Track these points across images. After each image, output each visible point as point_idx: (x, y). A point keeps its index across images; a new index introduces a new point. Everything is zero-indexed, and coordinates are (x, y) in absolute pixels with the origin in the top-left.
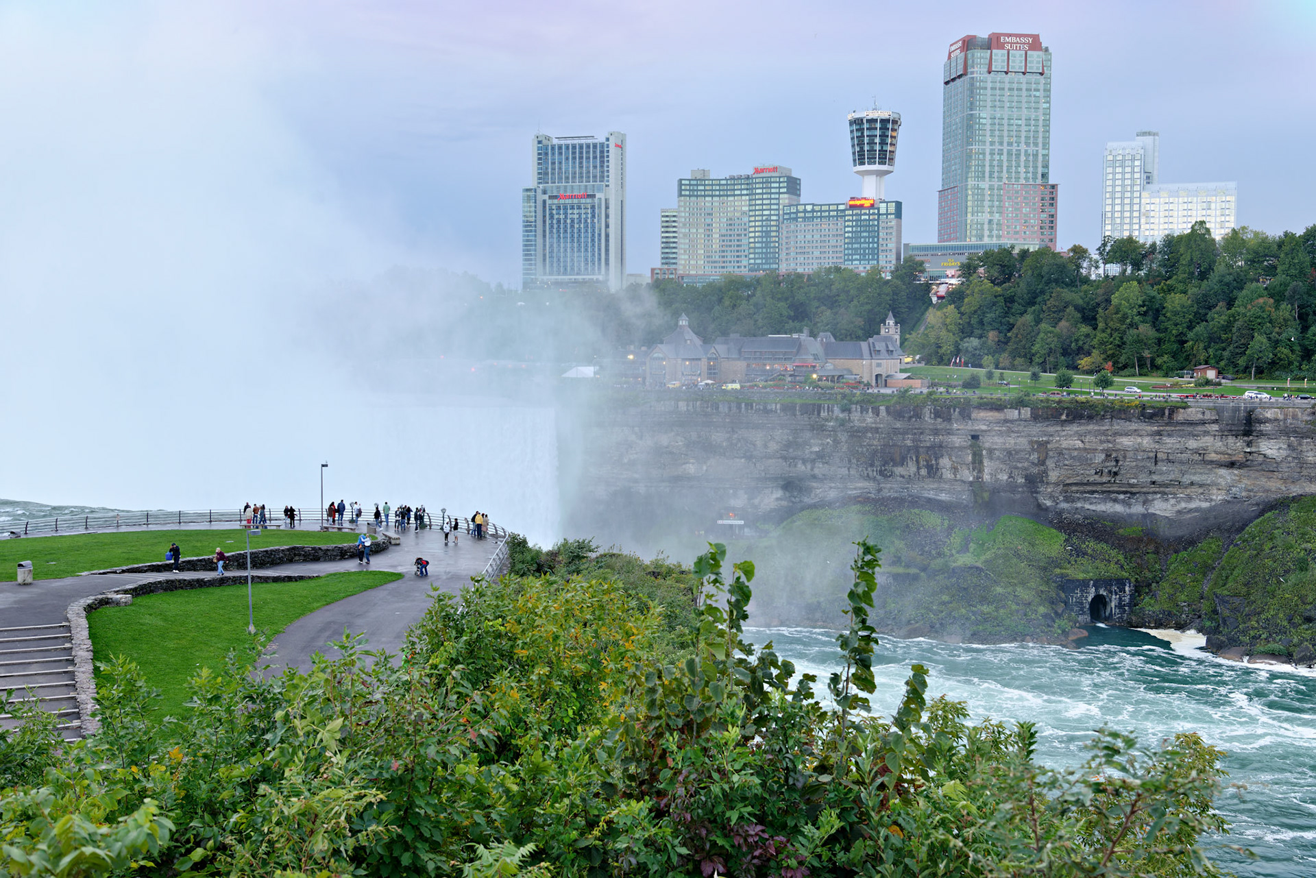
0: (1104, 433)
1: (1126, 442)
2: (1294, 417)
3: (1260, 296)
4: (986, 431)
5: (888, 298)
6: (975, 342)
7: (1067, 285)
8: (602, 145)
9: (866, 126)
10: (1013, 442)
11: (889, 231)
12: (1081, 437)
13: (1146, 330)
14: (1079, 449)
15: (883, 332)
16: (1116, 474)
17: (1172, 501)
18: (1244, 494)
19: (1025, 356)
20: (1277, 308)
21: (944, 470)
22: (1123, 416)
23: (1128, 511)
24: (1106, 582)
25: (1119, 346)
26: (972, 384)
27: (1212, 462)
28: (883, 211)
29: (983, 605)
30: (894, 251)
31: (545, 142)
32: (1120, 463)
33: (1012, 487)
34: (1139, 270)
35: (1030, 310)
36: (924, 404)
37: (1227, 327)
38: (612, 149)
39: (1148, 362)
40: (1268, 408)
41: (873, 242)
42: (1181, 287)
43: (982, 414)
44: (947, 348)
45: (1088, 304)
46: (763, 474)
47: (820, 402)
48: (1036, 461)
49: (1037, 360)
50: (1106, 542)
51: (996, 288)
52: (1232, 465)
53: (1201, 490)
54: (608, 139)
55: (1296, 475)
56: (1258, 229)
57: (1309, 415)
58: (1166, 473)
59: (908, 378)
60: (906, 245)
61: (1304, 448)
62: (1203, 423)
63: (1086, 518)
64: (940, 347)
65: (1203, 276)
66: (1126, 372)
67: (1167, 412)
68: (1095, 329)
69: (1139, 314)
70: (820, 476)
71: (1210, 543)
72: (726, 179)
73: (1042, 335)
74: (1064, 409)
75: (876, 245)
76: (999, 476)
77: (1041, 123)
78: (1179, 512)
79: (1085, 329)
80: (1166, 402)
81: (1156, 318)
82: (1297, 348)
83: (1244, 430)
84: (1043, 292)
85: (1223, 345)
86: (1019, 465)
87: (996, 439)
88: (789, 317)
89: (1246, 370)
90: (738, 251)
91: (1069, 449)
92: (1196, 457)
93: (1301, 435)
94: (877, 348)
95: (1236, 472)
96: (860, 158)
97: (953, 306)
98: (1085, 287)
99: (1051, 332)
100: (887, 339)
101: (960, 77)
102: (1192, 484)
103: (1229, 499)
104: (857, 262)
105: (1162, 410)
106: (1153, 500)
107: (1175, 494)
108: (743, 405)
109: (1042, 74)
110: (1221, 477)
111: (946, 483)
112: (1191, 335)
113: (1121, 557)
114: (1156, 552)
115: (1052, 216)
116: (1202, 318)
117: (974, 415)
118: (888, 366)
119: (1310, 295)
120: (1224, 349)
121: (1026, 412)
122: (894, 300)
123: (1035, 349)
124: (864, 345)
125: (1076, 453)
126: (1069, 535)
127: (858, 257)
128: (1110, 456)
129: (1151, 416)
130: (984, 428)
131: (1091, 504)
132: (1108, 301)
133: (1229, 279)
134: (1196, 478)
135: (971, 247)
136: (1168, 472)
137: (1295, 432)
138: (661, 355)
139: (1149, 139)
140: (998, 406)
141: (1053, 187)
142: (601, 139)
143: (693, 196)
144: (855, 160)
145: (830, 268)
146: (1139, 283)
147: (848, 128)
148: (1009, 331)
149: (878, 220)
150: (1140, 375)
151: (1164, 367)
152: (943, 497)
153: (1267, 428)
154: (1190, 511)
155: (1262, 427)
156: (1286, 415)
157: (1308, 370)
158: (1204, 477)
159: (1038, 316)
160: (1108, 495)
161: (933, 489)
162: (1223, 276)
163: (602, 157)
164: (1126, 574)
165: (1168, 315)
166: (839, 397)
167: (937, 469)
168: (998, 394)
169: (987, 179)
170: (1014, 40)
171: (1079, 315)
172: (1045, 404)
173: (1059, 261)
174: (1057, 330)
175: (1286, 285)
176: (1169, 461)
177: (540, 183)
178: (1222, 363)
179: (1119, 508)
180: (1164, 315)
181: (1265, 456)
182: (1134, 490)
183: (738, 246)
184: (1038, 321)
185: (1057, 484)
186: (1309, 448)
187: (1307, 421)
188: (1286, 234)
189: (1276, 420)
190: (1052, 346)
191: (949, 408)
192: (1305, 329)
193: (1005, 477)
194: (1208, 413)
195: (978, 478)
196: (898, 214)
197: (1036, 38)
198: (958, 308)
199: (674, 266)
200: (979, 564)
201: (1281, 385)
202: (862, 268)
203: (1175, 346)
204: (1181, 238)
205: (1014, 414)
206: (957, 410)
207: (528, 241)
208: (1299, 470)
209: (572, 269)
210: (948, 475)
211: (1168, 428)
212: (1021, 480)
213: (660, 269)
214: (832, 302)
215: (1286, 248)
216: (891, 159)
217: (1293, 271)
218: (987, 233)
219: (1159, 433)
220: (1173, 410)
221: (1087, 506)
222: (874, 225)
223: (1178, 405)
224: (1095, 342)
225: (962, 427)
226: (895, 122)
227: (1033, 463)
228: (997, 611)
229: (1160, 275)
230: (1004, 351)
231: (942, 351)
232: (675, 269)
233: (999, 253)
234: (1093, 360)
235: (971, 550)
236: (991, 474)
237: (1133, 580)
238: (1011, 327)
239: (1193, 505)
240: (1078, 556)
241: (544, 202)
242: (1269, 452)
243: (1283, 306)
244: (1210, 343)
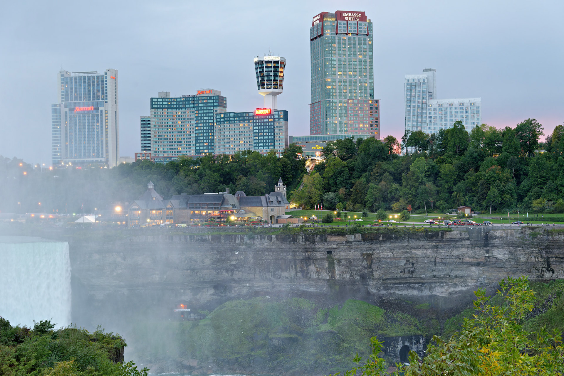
0: (405, 248)
1: (417, 252)
2: (512, 235)
3: (493, 164)
4: (335, 248)
5: (280, 169)
6: (332, 195)
7: (385, 160)
8: (102, 76)
9: (264, 65)
10: (352, 254)
11: (280, 128)
12: (391, 250)
13: (430, 185)
14: (390, 258)
15: (276, 190)
16: (412, 272)
17: (446, 287)
18: (486, 281)
19: (361, 203)
20: (502, 171)
21: (311, 273)
22: (415, 237)
23: (421, 294)
24: (409, 338)
25: (415, 196)
26: (328, 220)
27: (467, 263)
28: (276, 116)
29: (336, 355)
30: (284, 140)
31: (66, 75)
32: (415, 265)
33: (353, 282)
34: (426, 150)
35: (364, 175)
36: (298, 233)
37: (475, 184)
38: (109, 80)
39: (432, 205)
40: (497, 230)
41: (271, 136)
42: (449, 160)
43: (333, 238)
44: (315, 199)
45: (397, 170)
46: (202, 280)
47: (236, 234)
48: (366, 266)
49: (368, 205)
50: (408, 313)
51: (343, 162)
52: (478, 264)
53: (462, 280)
54: (106, 74)
55: (514, 269)
56: (492, 126)
57: (520, 234)
58: (441, 270)
59: (291, 217)
60: (291, 137)
61: (518, 253)
62: (461, 240)
63: (396, 299)
64: (311, 198)
65: (462, 153)
66: (420, 211)
67: (440, 234)
68: (401, 186)
69: (426, 176)
70: (237, 279)
71: (468, 312)
72: (180, 98)
73: (370, 190)
74: (381, 234)
75: (273, 137)
76: (345, 276)
77: (368, 64)
78: (450, 294)
79: (395, 186)
80: (439, 228)
81: (436, 179)
82: (515, 195)
83: (484, 244)
84: (370, 164)
85: (474, 194)
86: (356, 269)
87: (342, 253)
88: (221, 182)
89: (487, 208)
90: (189, 142)
91: (385, 258)
92: (458, 260)
93: (516, 246)
94: (271, 200)
95: (481, 269)
96: (262, 85)
97: (318, 173)
98: (395, 161)
99: (376, 188)
100: (279, 194)
101: (319, 36)
102: (456, 276)
103: (478, 285)
104: (262, 148)
105: (437, 233)
106: (435, 287)
107: (447, 283)
108: (188, 237)
109: (367, 35)
110: (473, 272)
111: (313, 281)
112: (455, 188)
113: (417, 322)
114: (438, 318)
115: (377, 119)
116: (460, 178)
117: (328, 239)
118: (279, 211)
119: (521, 163)
120: (474, 196)
121: (359, 236)
122: (284, 170)
123: (367, 198)
124: (263, 198)
125: (388, 260)
126: (387, 310)
127: (262, 144)
128: (409, 261)
129: (431, 237)
130: (335, 246)
131: (399, 290)
132: (408, 169)
133: (476, 154)
134: (458, 273)
135: (330, 137)
136: (443, 270)
137: (513, 244)
138: (137, 207)
139: (431, 73)
140: (342, 233)
141: (377, 101)
142: (101, 73)
143: (160, 108)
144: (259, 86)
145: (245, 151)
146: (426, 158)
147: (254, 67)
148: (352, 187)
149: (274, 122)
150: (428, 212)
151: (441, 208)
152: (312, 289)
153: (496, 242)
154: (456, 292)
155: (494, 242)
156: (507, 234)
157: (521, 207)
158: (463, 272)
159: (368, 178)
160: (409, 285)
161: (305, 285)
162: (473, 153)
163: (103, 84)
164: (420, 332)
165: (442, 176)
166: (247, 230)
167: (308, 273)
168: (342, 226)
169: (338, 97)
170: (350, 15)
171: (392, 178)
172: (370, 231)
173: (381, 145)
174: (379, 187)
175: (508, 158)
176: (443, 263)
177: (62, 101)
178: (474, 204)
179: (415, 293)
180: (440, 177)
181: (496, 258)
182: (423, 281)
183: (189, 139)
184: (368, 182)
185: (379, 279)
186: (521, 253)
187: (519, 237)
188: (506, 128)
189: (502, 237)
190: (377, 196)
191: (313, 235)
192: (519, 183)
193: (348, 276)
194: (463, 233)
195: (332, 277)
196: (286, 118)
197: (363, 14)
198: (321, 174)
199: (149, 152)
200: (333, 330)
201: (505, 217)
202: (264, 151)
203: (447, 195)
204: (448, 131)
205: (351, 238)
206: (318, 236)
207: (55, 137)
208: (516, 266)
209: (85, 154)
210: (315, 276)
211: (441, 244)
212: (357, 278)
213: (141, 154)
214: (246, 172)
215: (507, 137)
216: (281, 85)
217: (511, 150)
218: (338, 129)
219: (436, 247)
220: (444, 232)
221: (397, 292)
222: (271, 125)
223: (446, 229)
224: (401, 193)
225: (322, 246)
226: (282, 63)
227: (364, 267)
228: (344, 358)
229: (437, 153)
230: (349, 200)
231: (313, 201)
232: (150, 154)
233: (345, 141)
234: (400, 204)
235: (329, 321)
236: (340, 275)
237: (424, 335)
238: (352, 185)
239: (458, 289)
240: (392, 322)
241: (66, 112)
242: (499, 256)
243: (506, 170)
244: (466, 192)
